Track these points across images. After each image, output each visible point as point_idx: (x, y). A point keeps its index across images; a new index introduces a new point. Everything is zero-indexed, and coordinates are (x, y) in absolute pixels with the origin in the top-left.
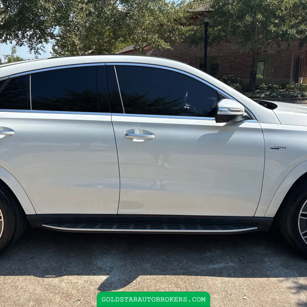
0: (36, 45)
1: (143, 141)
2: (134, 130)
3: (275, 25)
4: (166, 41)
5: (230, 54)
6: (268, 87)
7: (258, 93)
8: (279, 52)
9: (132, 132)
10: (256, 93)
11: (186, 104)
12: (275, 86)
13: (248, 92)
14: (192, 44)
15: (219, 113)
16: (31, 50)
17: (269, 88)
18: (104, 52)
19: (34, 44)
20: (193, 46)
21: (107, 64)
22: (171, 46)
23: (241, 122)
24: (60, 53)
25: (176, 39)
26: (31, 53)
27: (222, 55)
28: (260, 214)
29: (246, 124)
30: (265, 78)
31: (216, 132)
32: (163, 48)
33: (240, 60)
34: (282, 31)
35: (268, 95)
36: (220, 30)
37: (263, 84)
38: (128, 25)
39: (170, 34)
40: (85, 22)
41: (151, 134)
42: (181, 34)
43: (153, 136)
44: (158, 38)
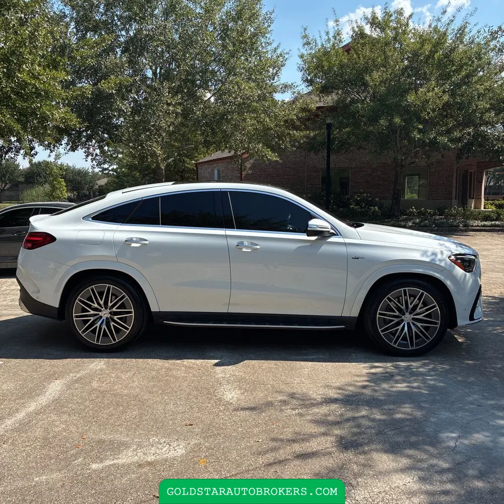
0: (94, 150)
1: (250, 250)
2: (243, 242)
3: (420, 131)
4: (273, 150)
5: (365, 165)
6: (418, 213)
7: (403, 220)
8: (428, 166)
9: (242, 243)
10: (401, 221)
11: (289, 226)
12: (429, 211)
13: (389, 218)
14: (310, 151)
15: (309, 229)
16: (87, 156)
17: (420, 214)
18: (183, 158)
19: (91, 149)
20: (312, 154)
21: (222, 190)
22: (279, 157)
23: (329, 237)
24: (111, 156)
25: (286, 147)
26: (87, 161)
27: (354, 166)
28: (346, 314)
29: (332, 239)
30: (420, 199)
31: (309, 244)
32: (269, 160)
33: (380, 173)
34: (429, 139)
35: (417, 224)
36: (349, 133)
37: (413, 209)
38: (225, 131)
39: (279, 141)
40: (169, 126)
41: (257, 245)
42: (294, 140)
43: (258, 247)
44: (262, 147)
